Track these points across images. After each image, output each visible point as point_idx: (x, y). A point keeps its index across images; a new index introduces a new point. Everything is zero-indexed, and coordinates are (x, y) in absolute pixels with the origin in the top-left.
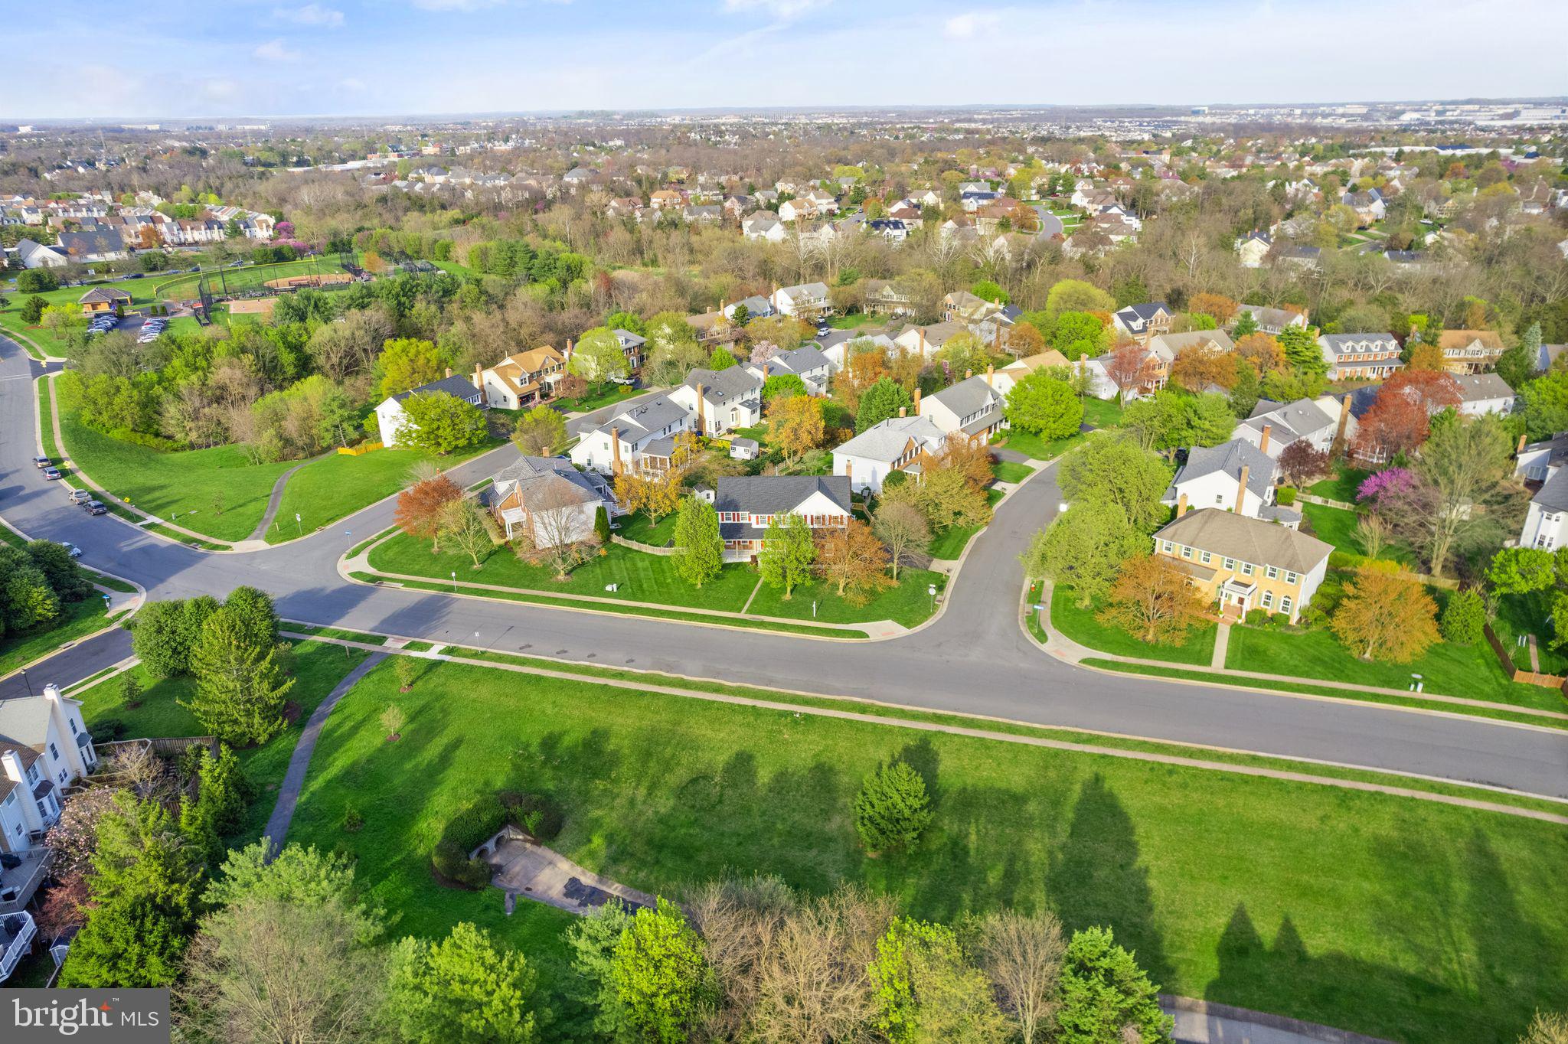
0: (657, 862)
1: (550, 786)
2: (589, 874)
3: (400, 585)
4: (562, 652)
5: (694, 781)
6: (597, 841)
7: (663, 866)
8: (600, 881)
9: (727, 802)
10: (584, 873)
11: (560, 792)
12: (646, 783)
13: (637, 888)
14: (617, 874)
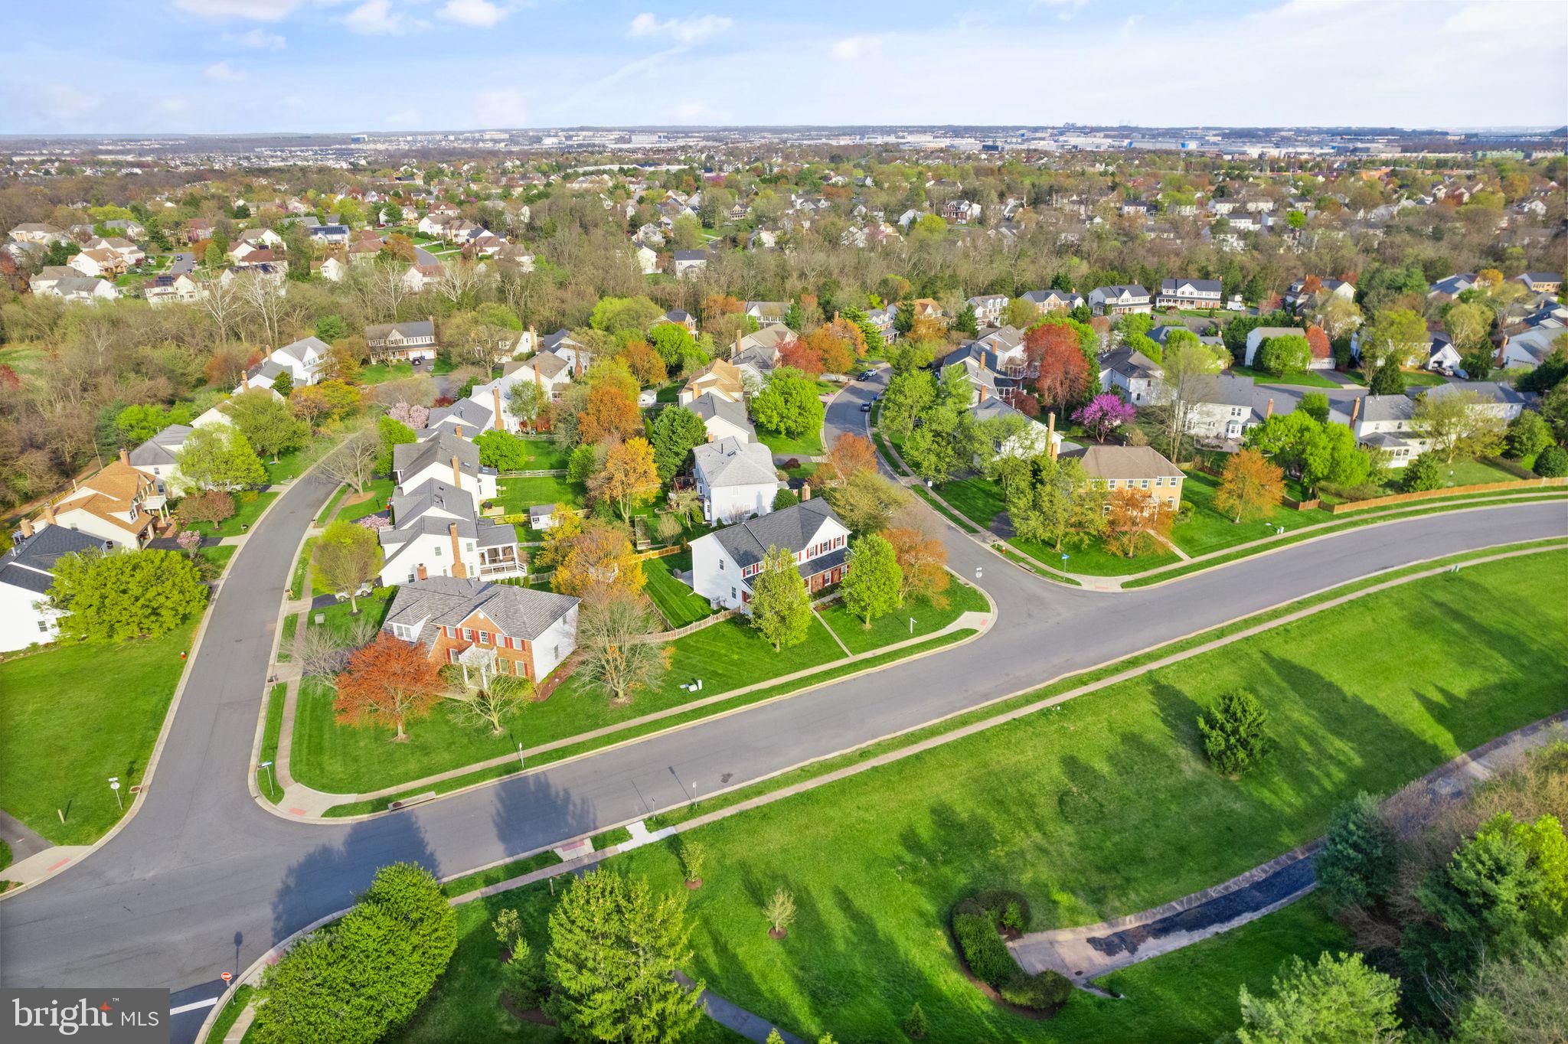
0: (1128, 880)
1: (962, 880)
2: (1095, 926)
3: (432, 794)
4: (726, 779)
5: (1061, 801)
6: (1063, 898)
7: (1135, 880)
8: (1111, 925)
9: (1105, 803)
10: (1092, 930)
11: (977, 878)
12: (1031, 828)
13: (1144, 909)
14: (1115, 910)
